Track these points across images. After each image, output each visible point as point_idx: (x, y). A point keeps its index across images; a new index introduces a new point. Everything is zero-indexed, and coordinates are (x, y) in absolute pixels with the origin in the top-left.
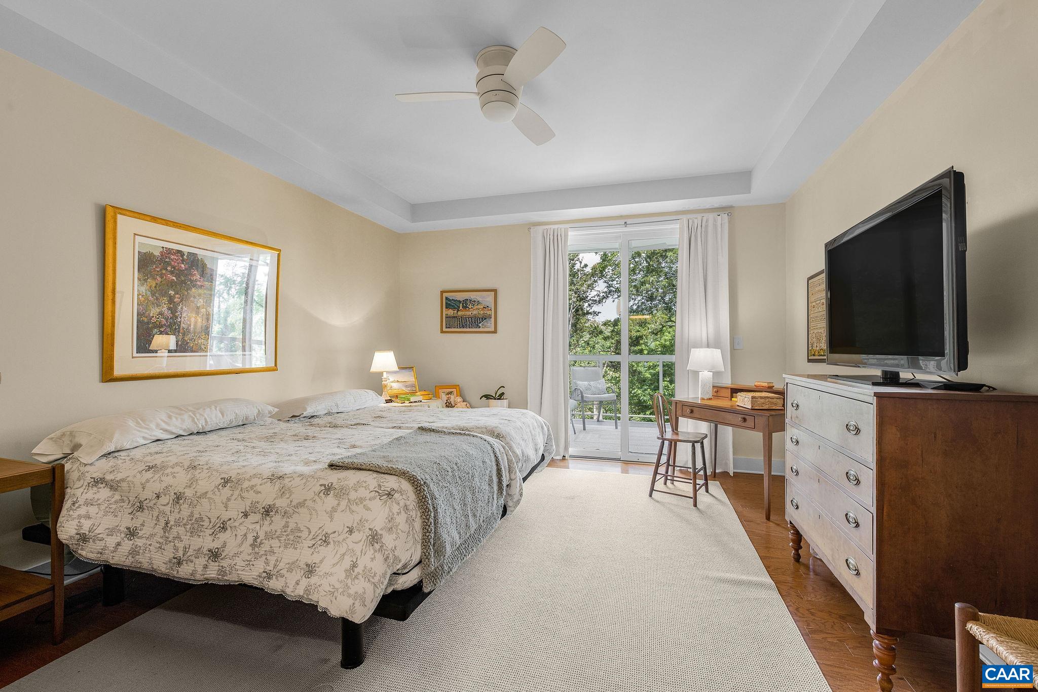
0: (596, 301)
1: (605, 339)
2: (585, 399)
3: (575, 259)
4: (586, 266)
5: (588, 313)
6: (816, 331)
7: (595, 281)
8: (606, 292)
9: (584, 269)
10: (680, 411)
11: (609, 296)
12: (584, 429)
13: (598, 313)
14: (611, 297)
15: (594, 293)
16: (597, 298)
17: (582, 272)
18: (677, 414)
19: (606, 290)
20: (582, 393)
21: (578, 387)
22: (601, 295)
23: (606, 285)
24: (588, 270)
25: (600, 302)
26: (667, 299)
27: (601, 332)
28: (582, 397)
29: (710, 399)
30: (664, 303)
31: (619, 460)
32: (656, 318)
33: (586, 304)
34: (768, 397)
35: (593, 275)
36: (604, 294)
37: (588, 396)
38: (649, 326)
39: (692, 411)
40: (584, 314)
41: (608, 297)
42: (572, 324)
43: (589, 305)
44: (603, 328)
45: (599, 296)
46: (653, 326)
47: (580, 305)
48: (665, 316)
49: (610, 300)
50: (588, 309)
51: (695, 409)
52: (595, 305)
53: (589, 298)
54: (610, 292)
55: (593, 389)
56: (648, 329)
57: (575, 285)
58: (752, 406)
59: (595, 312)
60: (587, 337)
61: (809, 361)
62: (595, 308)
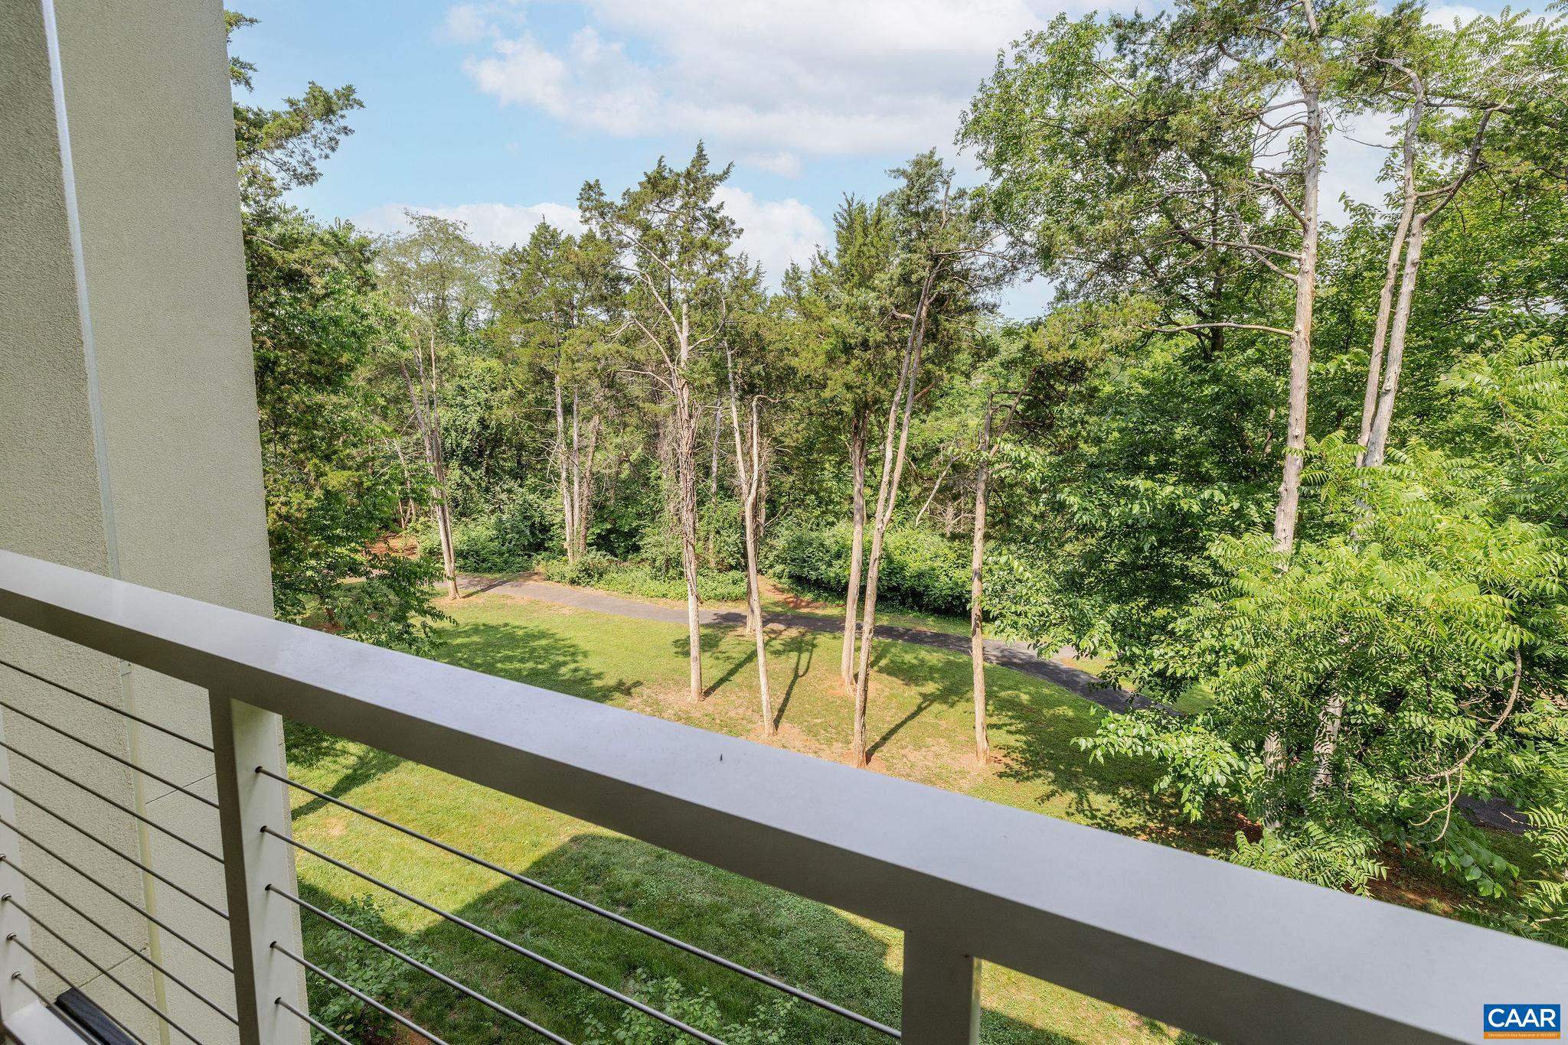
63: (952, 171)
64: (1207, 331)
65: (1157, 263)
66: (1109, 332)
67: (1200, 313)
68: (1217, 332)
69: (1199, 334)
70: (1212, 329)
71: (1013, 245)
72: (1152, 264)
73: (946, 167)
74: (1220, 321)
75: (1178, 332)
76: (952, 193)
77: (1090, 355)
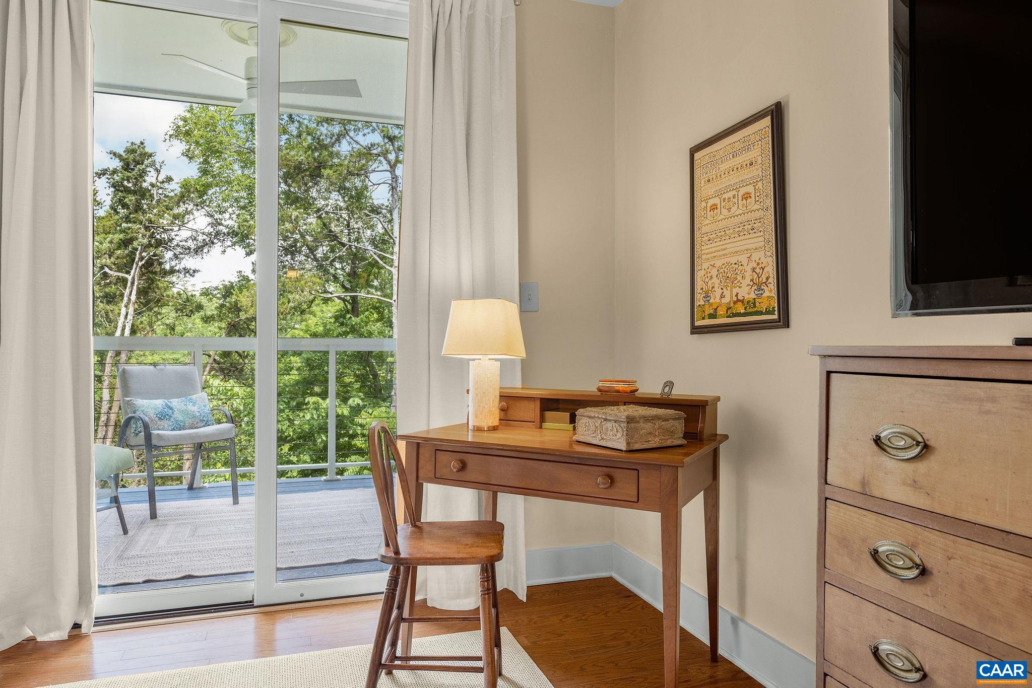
0: (189, 248)
1: (207, 320)
2: (155, 442)
3: (146, 162)
4: (169, 179)
5: (172, 271)
6: (718, 263)
7: (188, 212)
8: (210, 234)
9: (166, 185)
10: (430, 467)
11: (215, 241)
12: (153, 516)
13: (194, 271)
14: (220, 244)
15: (185, 234)
16: (191, 244)
17: (160, 191)
18: (420, 475)
19: (209, 229)
20: (146, 427)
21: (138, 414)
22: (200, 238)
23: (209, 220)
24: (174, 188)
25: (198, 250)
26: (319, 253)
27: (200, 307)
28: (148, 437)
29: (494, 429)
30: (316, 259)
31: (248, 604)
32: (303, 282)
33: (169, 255)
34: (657, 418)
35: (182, 198)
36: (205, 237)
37: (163, 432)
38: (290, 296)
39: (463, 466)
40: (165, 273)
41: (213, 243)
42: (138, 288)
43: (176, 256)
44: (204, 300)
45: (195, 239)
46: (297, 297)
47: (155, 255)
48: (318, 280)
49: (217, 248)
50: (173, 263)
51: (470, 459)
52: (187, 257)
53: (175, 243)
54: (218, 234)
55: (178, 416)
56: (289, 302)
57: (144, 212)
58: (628, 444)
59: (187, 271)
60: (168, 313)
61: (696, 330)
62: (189, 262)
63: (163, 162)
64: (348, 298)
65: (316, 250)
66: (293, 296)
67: (343, 286)
68: (354, 299)
69: (344, 300)
70: (351, 296)
71: (212, 225)
72: (312, 250)
73: (158, 159)
74: (356, 292)
75: (331, 298)
76: (161, 178)
77: (282, 310)
